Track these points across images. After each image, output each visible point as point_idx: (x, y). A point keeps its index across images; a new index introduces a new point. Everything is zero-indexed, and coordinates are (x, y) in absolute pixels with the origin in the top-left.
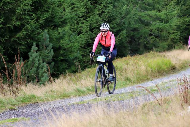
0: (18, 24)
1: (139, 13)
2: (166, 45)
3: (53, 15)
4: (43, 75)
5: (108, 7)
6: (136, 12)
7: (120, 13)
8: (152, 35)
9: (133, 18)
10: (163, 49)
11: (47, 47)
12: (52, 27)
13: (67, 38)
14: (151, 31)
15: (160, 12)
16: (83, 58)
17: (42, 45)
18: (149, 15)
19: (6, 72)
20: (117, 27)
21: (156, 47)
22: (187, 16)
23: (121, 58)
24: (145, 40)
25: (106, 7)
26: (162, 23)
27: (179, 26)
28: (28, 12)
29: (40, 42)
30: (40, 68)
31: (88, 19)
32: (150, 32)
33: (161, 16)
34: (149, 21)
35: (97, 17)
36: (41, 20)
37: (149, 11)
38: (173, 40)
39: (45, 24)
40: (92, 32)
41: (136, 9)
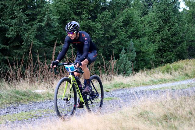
0: (113, 35)
3: (137, 29)
4: (129, 69)
5: (175, 25)
11: (132, 50)
12: (136, 37)
13: (146, 45)
16: (156, 59)
17: (129, 49)
19: (104, 66)
23: (182, 60)
25: (173, 25)
28: (120, 26)
29: (128, 47)
30: (126, 64)
31: (160, 33)
35: (167, 31)
36: (128, 32)
39: (131, 35)
40: (163, 42)
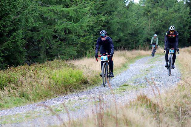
1: (40, 8)
2: (75, 51)
6: (36, 6)
7: (15, 7)
8: (58, 37)
9: (33, 13)
10: (71, 56)
14: (56, 32)
15: (68, 8)
18: (52, 11)
20: (10, 25)
21: (62, 53)
22: (102, 14)
24: (47, 43)
26: (71, 22)
27: (92, 27)
32: (54, 34)
33: (70, 12)
34: (53, 19)
37: (54, 6)
38: (83, 45)
41: (36, 2)
